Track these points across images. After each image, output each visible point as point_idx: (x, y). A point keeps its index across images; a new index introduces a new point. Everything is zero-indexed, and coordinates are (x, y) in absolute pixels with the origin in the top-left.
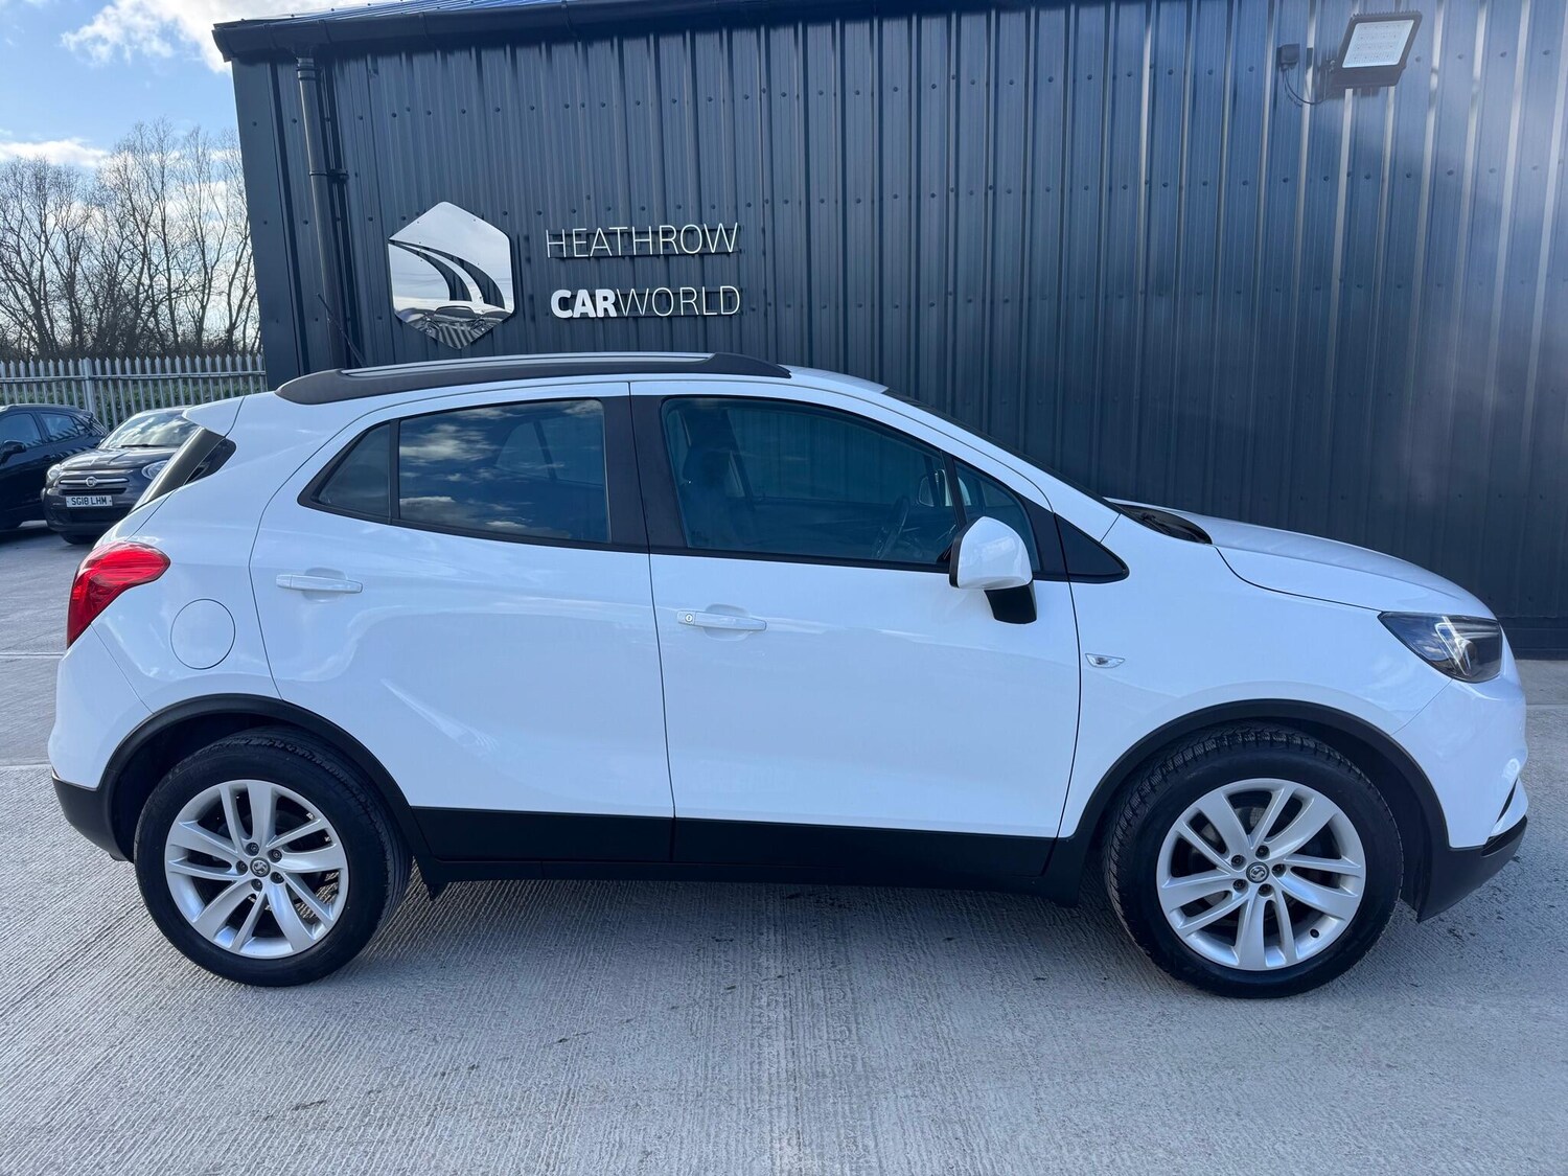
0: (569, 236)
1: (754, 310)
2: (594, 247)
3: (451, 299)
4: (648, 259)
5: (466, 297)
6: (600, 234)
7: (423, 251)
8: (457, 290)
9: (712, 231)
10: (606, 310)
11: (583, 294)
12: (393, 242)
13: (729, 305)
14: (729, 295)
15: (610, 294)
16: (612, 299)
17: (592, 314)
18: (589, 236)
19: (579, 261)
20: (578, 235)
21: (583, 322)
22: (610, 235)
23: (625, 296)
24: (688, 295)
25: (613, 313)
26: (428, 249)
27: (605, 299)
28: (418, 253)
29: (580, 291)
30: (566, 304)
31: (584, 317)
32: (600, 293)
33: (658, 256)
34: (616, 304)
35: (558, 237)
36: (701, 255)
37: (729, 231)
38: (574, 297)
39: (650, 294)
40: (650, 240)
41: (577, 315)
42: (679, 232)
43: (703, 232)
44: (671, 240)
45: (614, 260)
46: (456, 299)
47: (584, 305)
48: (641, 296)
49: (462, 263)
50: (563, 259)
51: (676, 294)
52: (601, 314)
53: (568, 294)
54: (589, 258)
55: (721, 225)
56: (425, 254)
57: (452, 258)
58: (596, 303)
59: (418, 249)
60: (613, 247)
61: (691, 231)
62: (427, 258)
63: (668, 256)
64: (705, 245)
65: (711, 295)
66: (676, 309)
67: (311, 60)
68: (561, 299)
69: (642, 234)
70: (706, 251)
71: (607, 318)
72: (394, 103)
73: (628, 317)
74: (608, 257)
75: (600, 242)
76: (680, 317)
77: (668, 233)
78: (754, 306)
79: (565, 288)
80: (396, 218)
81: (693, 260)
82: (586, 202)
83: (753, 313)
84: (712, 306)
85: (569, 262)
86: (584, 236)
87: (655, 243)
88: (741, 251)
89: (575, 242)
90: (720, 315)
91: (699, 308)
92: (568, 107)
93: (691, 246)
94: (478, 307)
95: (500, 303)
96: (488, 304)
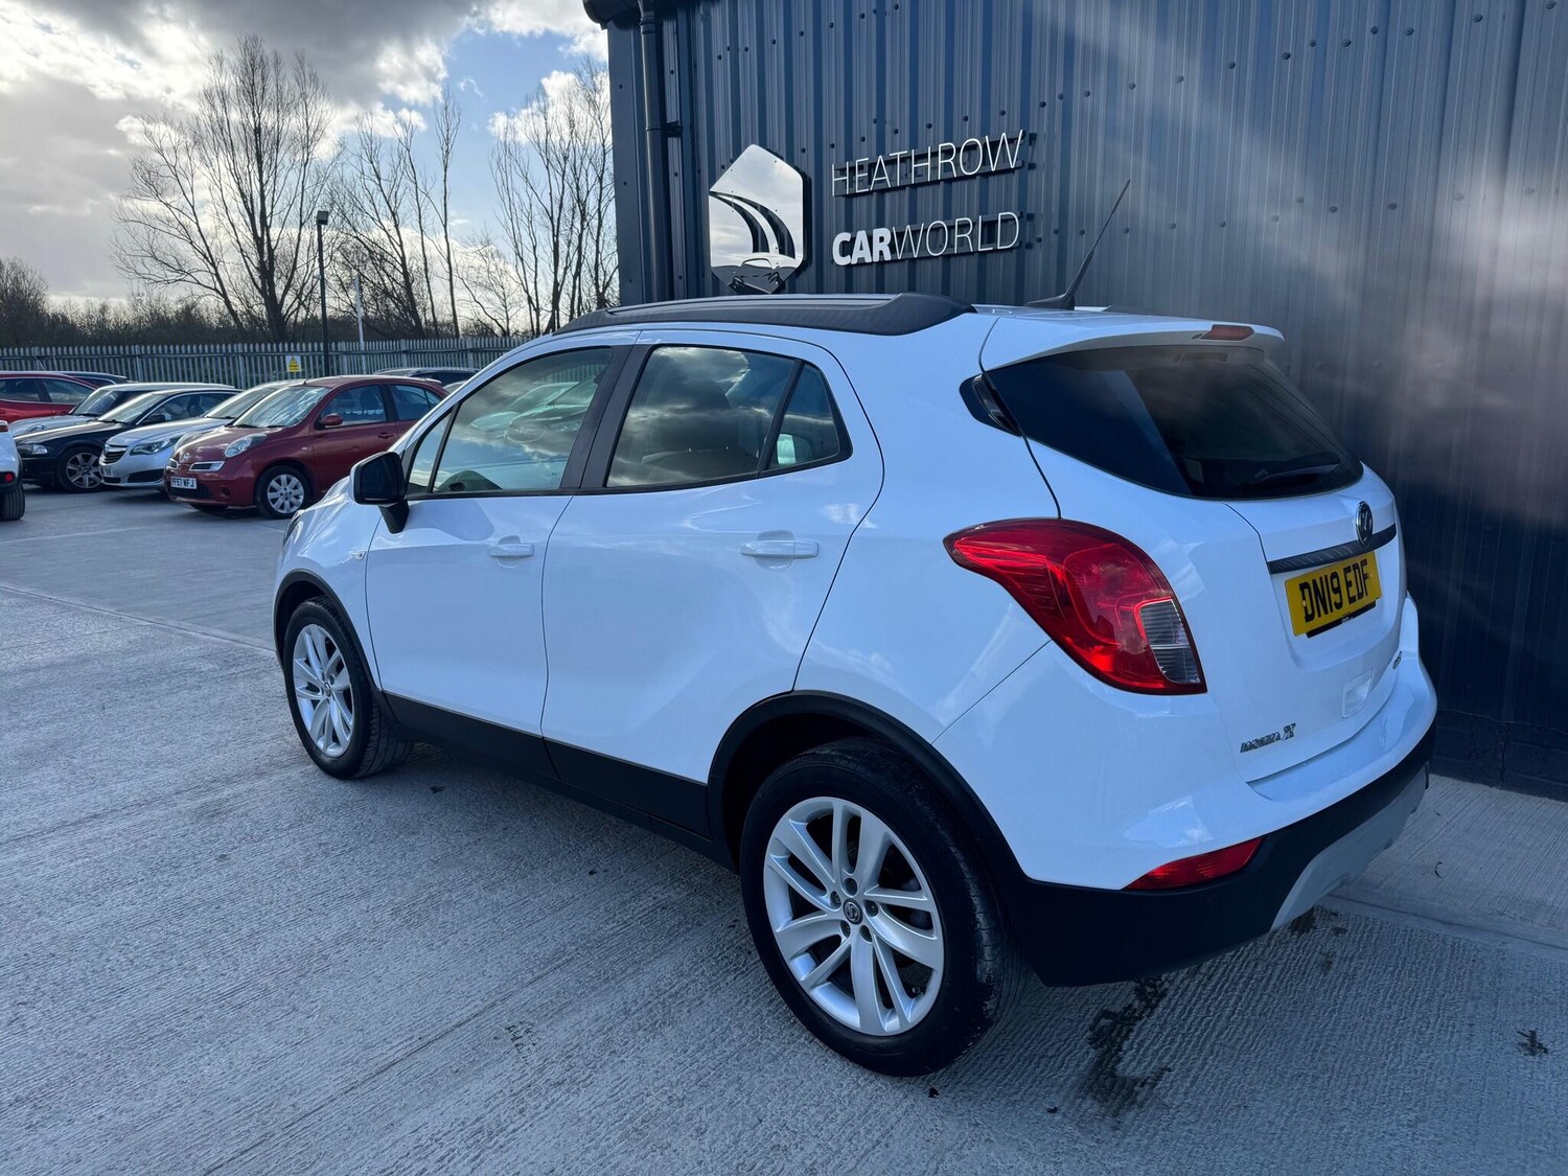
0: (852, 169)
1: (1040, 240)
2: (874, 179)
3: (755, 250)
4: (929, 188)
5: (766, 249)
6: (880, 163)
7: (734, 200)
8: (760, 244)
9: (994, 145)
10: (881, 253)
11: (862, 236)
12: (714, 194)
13: (1007, 236)
14: (1008, 223)
15: (885, 232)
16: (888, 239)
17: (868, 260)
18: (872, 166)
19: (864, 200)
20: (861, 168)
21: (865, 269)
22: (891, 162)
23: (900, 235)
24: (963, 227)
25: (888, 257)
26: (738, 198)
27: (882, 239)
28: (729, 203)
29: (859, 233)
30: (847, 248)
31: (861, 263)
32: (877, 233)
33: (937, 182)
34: (892, 246)
35: (842, 172)
36: (986, 174)
37: (1012, 141)
38: (853, 240)
39: (925, 230)
40: (929, 164)
41: (854, 261)
42: (958, 150)
43: (985, 146)
44: (949, 161)
45: (896, 194)
46: (757, 251)
47: (861, 249)
48: (915, 233)
49: (764, 211)
50: (846, 196)
51: (951, 228)
52: (876, 258)
53: (846, 236)
54: (870, 193)
55: (1004, 134)
56: (736, 204)
57: (755, 206)
58: (873, 245)
59: (730, 199)
60: (893, 177)
61: (973, 147)
62: (739, 210)
63: (950, 181)
64: (985, 162)
65: (989, 226)
66: (951, 245)
67: (652, 13)
68: (844, 243)
69: (921, 157)
70: (986, 170)
71: (882, 263)
72: (719, 44)
73: (902, 260)
74: (888, 190)
75: (881, 173)
76: (954, 255)
77: (947, 153)
78: (1040, 236)
79: (849, 229)
80: (718, 167)
81: (976, 183)
82: (874, 126)
83: (1038, 244)
84: (989, 238)
85: (854, 199)
86: (866, 168)
87: (934, 168)
88: (1032, 166)
89: (857, 176)
90: (996, 250)
91: (974, 243)
92: (863, 16)
93: (970, 165)
94: (774, 259)
95: (793, 255)
96: (782, 256)
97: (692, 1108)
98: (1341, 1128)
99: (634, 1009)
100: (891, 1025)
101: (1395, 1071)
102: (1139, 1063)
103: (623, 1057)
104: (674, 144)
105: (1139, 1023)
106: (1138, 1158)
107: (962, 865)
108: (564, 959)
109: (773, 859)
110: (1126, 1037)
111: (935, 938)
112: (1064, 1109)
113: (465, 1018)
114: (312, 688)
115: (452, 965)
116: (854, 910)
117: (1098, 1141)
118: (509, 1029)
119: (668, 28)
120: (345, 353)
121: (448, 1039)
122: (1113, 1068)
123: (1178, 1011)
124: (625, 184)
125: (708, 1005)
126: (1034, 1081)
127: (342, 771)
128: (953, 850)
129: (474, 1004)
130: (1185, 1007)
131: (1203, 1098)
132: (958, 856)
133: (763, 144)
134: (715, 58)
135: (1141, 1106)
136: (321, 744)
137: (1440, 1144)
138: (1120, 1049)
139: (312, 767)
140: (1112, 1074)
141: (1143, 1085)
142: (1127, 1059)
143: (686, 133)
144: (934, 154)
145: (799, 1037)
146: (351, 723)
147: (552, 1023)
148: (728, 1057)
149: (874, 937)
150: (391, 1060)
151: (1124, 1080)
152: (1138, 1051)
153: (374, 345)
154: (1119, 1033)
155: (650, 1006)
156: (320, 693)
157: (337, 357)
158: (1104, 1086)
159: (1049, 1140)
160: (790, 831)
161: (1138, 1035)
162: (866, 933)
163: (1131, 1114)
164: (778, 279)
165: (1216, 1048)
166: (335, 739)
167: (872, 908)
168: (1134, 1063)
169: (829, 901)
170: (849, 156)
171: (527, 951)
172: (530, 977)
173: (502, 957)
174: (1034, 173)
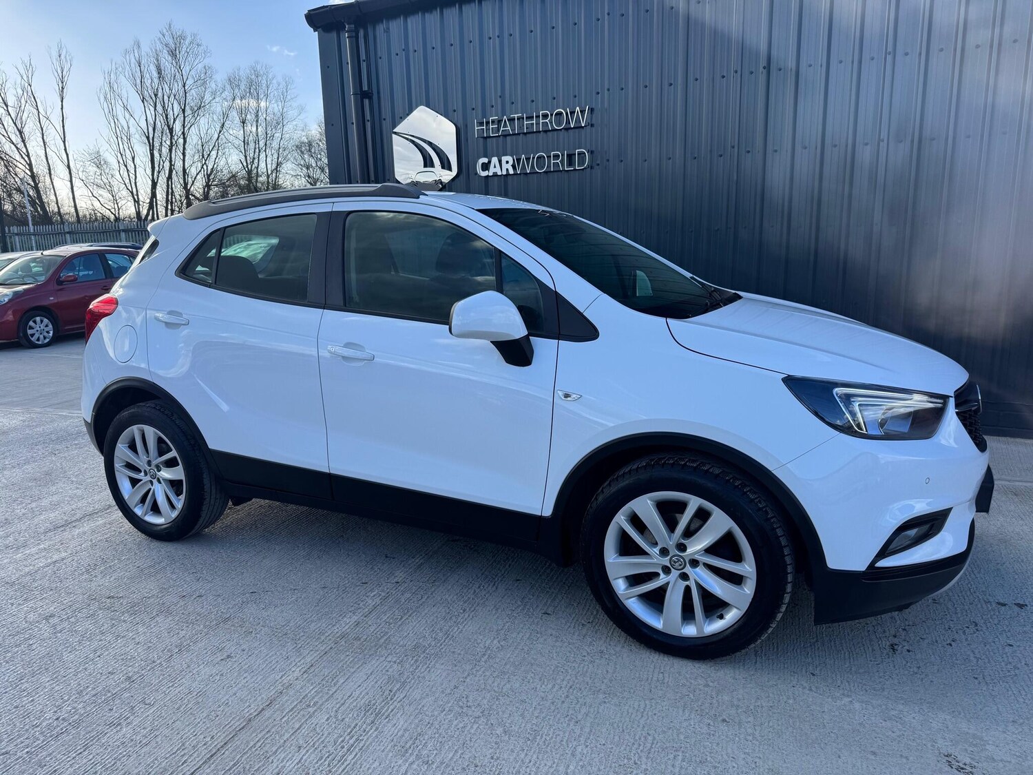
0: (487, 123)
1: (598, 165)
2: (501, 129)
4: (535, 134)
5: (432, 165)
6: (505, 120)
7: (410, 137)
8: (428, 162)
9: (572, 113)
10: (507, 170)
11: (495, 160)
12: (395, 133)
14: (582, 155)
15: (510, 159)
16: (511, 162)
17: (499, 173)
18: (499, 122)
19: (494, 139)
20: (493, 122)
21: (496, 178)
22: (511, 120)
23: (519, 160)
24: (556, 157)
25: (511, 172)
26: (413, 136)
27: (507, 162)
28: (407, 139)
29: (493, 158)
30: (486, 167)
31: (495, 175)
32: (504, 159)
33: (540, 132)
34: (514, 167)
35: (481, 124)
36: (567, 129)
37: (582, 112)
38: (490, 162)
39: (533, 158)
40: (534, 122)
41: (491, 174)
42: (552, 115)
43: (567, 114)
44: (547, 121)
45: (514, 137)
47: (495, 167)
48: (528, 159)
49: (430, 144)
50: (484, 138)
51: (549, 157)
52: (504, 173)
53: (485, 160)
54: (499, 136)
55: (578, 108)
56: (411, 140)
57: (424, 141)
58: (503, 165)
59: (407, 136)
60: (513, 130)
61: (560, 114)
62: (413, 142)
63: (546, 132)
64: (568, 122)
65: (570, 157)
66: (549, 166)
67: (353, 26)
68: (483, 164)
69: (530, 118)
70: (568, 127)
71: (508, 175)
72: (396, 47)
73: (520, 174)
74: (510, 135)
75: (505, 126)
76: (551, 172)
77: (545, 116)
78: (598, 162)
79: (485, 156)
80: (397, 119)
81: (561, 133)
82: (499, 100)
83: (598, 167)
84: (570, 163)
85: (488, 139)
86: (496, 122)
87: (538, 124)
88: (592, 125)
89: (491, 127)
90: (575, 170)
91: (563, 165)
92: (490, 38)
93: (559, 124)
94: (438, 172)
95: (450, 169)
96: (443, 171)
104: (366, 102)
119: (361, 33)
120: (17, 234)
124: (333, 125)
133: (428, 106)
134: (393, 55)
143: (375, 97)
144: (538, 117)
153: (41, 228)
157: (10, 237)
164: (441, 183)
170: (484, 116)
174: (594, 129)
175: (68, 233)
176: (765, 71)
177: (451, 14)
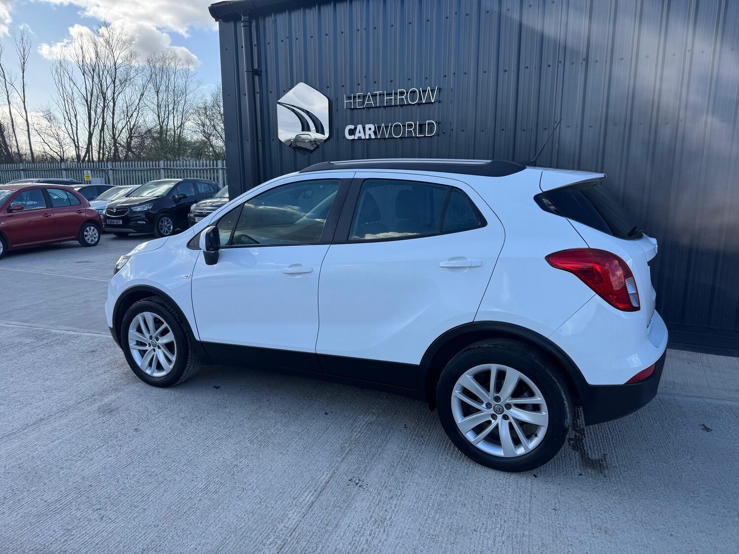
0: (355, 97)
1: (444, 133)
2: (366, 103)
3: (303, 130)
4: (393, 108)
5: (309, 130)
6: (369, 96)
7: (292, 107)
8: (305, 127)
9: (424, 91)
10: (370, 135)
11: (360, 127)
12: (279, 103)
13: (431, 131)
14: (431, 125)
15: (372, 127)
16: (373, 129)
17: (363, 137)
18: (364, 97)
19: (360, 110)
20: (359, 97)
21: (360, 141)
22: (374, 96)
23: (379, 128)
24: (410, 126)
25: (373, 137)
26: (294, 106)
27: (370, 129)
28: (289, 108)
29: (358, 126)
30: (352, 132)
31: (360, 138)
32: (367, 126)
33: (397, 106)
34: (375, 133)
35: (349, 98)
36: (418, 104)
37: (432, 91)
38: (355, 128)
39: (391, 126)
40: (393, 98)
41: (356, 138)
42: (407, 93)
43: (420, 92)
44: (403, 97)
45: (376, 109)
46: (304, 131)
47: (360, 132)
48: (387, 127)
49: (307, 113)
50: (352, 109)
52: (367, 137)
53: (352, 127)
54: (364, 108)
55: (429, 88)
56: (292, 109)
57: (303, 110)
58: (366, 131)
59: (289, 106)
60: (375, 102)
61: (414, 92)
62: (293, 111)
63: (402, 106)
64: (421, 99)
65: (422, 126)
66: (404, 133)
67: (248, 17)
68: (350, 130)
69: (389, 94)
70: (420, 102)
71: (370, 139)
72: (282, 35)
73: (380, 138)
74: (373, 107)
75: (369, 100)
76: (406, 137)
77: (402, 93)
78: (444, 131)
79: (353, 124)
80: (281, 92)
81: (414, 107)
82: (364, 79)
83: (443, 135)
84: (422, 131)
85: (354, 110)
86: (362, 97)
87: (395, 99)
88: (440, 102)
89: (357, 100)
90: (425, 136)
91: (415, 133)
92: (358, 30)
93: (413, 100)
94: (313, 135)
95: (323, 133)
96: (318, 134)
97: (453, 497)
98: (673, 464)
99: (395, 464)
100: (521, 451)
101: (673, 443)
102: (595, 454)
103: (408, 484)
104: (257, 78)
105: (584, 440)
106: (620, 485)
107: (557, 384)
108: (348, 449)
109: (456, 393)
110: (584, 446)
111: (544, 413)
112: (583, 473)
113: (327, 479)
114: (140, 343)
115: (300, 459)
116: (500, 409)
117: (603, 482)
118: (350, 480)
119: (254, 24)
121: (327, 489)
122: (587, 457)
123: (593, 434)
125: (423, 458)
126: (566, 466)
127: (165, 383)
128: (553, 378)
129: (325, 474)
130: (594, 433)
131: (624, 462)
132: (556, 380)
133: (307, 83)
134: (279, 41)
135: (607, 468)
136: (148, 372)
137: (704, 464)
138: (585, 450)
139: (142, 384)
140: (589, 459)
141: (602, 461)
142: (590, 453)
143: (264, 74)
144: (396, 94)
145: (469, 465)
146: (174, 359)
147: (366, 475)
148: (450, 476)
149: (511, 418)
150: (310, 501)
151: (595, 460)
152: (591, 450)
154: (580, 445)
155: (401, 462)
156: (148, 346)
158: (590, 464)
159: (587, 485)
160: (466, 380)
161: (587, 445)
162: (505, 417)
163: (606, 472)
164: (316, 144)
165: (615, 445)
166: (159, 367)
167: (508, 406)
168: (593, 454)
169: (485, 407)
170: (352, 92)
171: (328, 448)
172: (340, 460)
173: (319, 453)
174: (441, 104)
175: (22, 170)
176: (584, 63)
177: (327, 10)
